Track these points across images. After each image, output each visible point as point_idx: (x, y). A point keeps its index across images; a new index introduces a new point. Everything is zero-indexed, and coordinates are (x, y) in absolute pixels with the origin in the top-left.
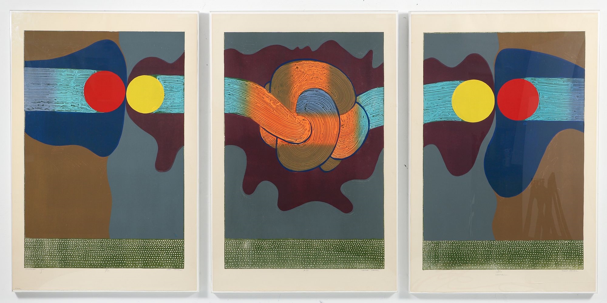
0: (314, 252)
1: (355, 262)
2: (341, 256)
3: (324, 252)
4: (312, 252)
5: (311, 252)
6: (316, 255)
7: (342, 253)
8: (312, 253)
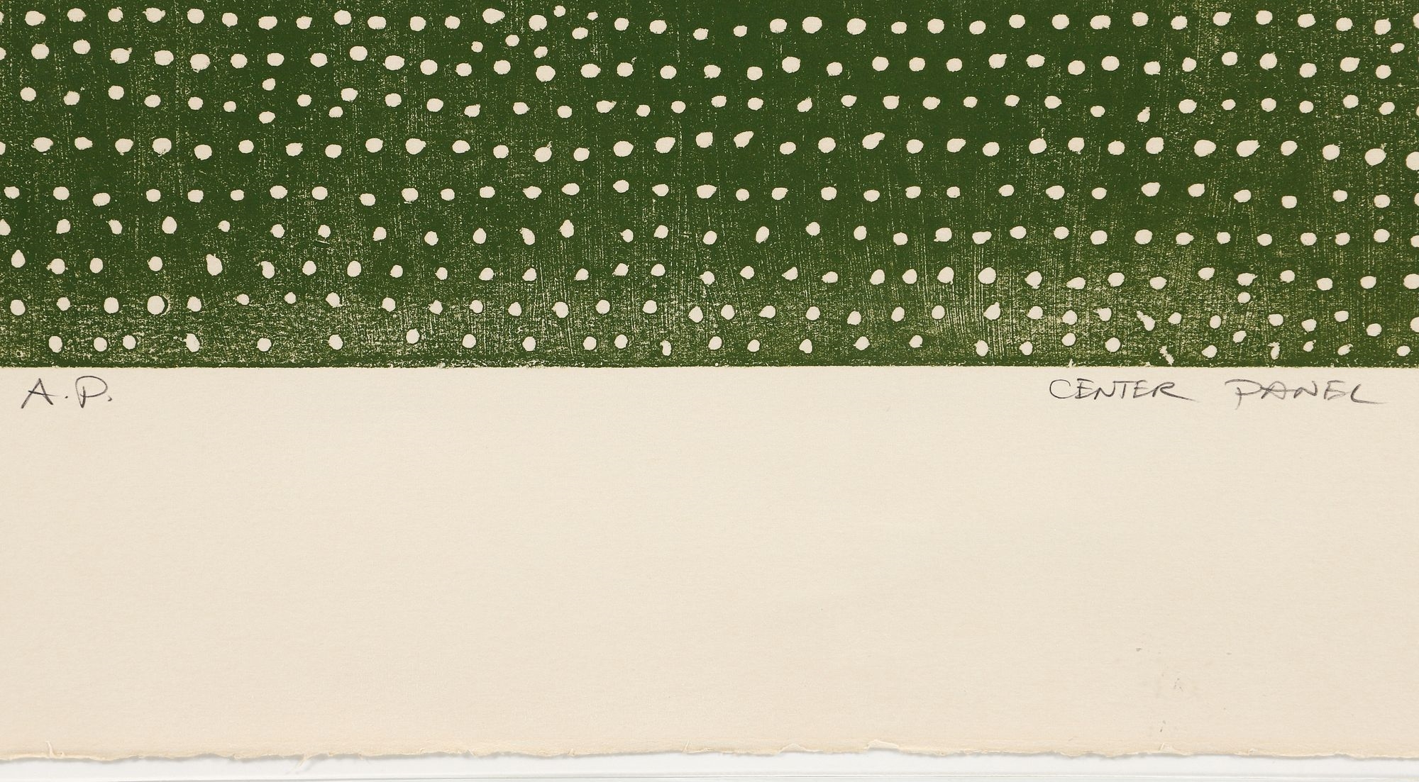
0: (200, 62)
1: (943, 235)
2: (686, 128)
3: (394, 63)
4: (164, 58)
5: (142, 54)
6: (246, 124)
7: (714, 87)
8: (164, 80)
